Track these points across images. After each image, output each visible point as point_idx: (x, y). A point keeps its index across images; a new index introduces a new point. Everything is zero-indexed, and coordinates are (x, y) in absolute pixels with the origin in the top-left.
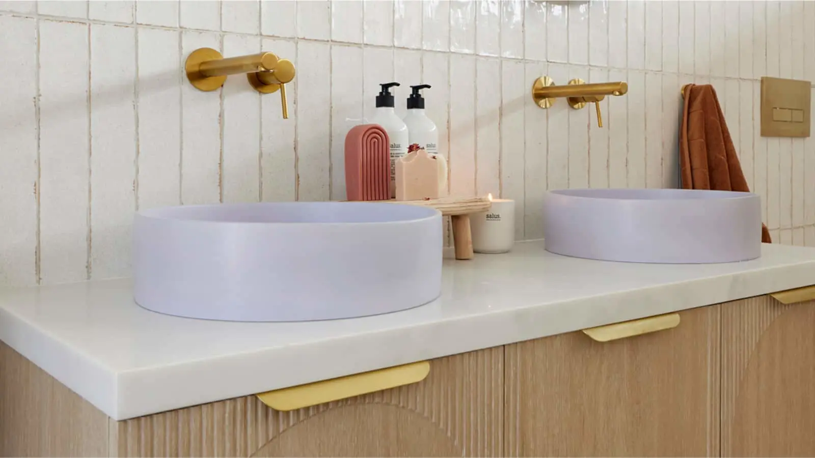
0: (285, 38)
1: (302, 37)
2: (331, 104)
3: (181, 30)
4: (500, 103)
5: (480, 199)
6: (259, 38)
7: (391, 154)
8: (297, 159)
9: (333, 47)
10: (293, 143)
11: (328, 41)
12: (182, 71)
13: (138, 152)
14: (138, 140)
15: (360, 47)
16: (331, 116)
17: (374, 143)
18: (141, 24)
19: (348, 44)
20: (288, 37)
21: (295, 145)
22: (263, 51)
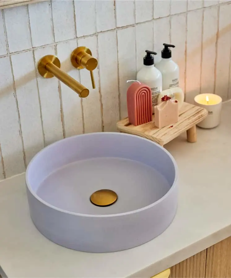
0: (90, 35)
1: (100, 31)
2: (118, 62)
3: (33, 49)
4: (217, 31)
5: (201, 115)
6: (76, 40)
7: (152, 93)
8: (101, 96)
9: (118, 31)
10: (98, 89)
11: (115, 29)
12: (36, 71)
13: (19, 117)
14: (19, 111)
15: (134, 26)
16: (118, 69)
17: (143, 95)
18: (12, 53)
19: (127, 27)
20: (92, 34)
21: (99, 90)
22: (79, 46)
